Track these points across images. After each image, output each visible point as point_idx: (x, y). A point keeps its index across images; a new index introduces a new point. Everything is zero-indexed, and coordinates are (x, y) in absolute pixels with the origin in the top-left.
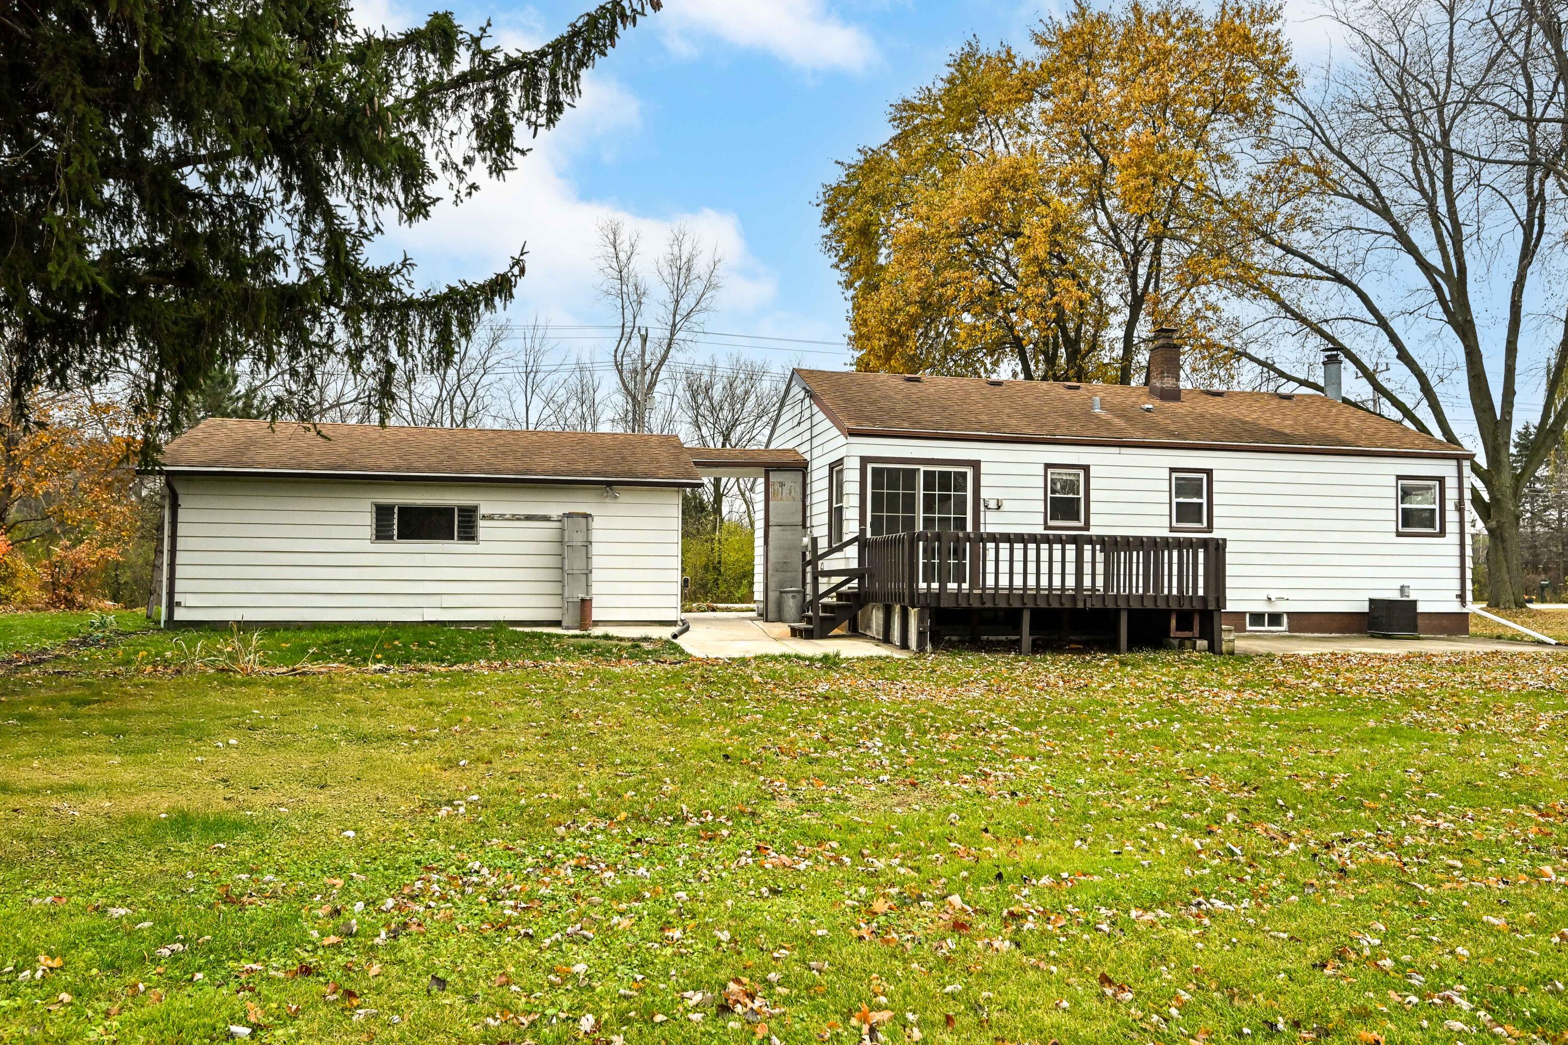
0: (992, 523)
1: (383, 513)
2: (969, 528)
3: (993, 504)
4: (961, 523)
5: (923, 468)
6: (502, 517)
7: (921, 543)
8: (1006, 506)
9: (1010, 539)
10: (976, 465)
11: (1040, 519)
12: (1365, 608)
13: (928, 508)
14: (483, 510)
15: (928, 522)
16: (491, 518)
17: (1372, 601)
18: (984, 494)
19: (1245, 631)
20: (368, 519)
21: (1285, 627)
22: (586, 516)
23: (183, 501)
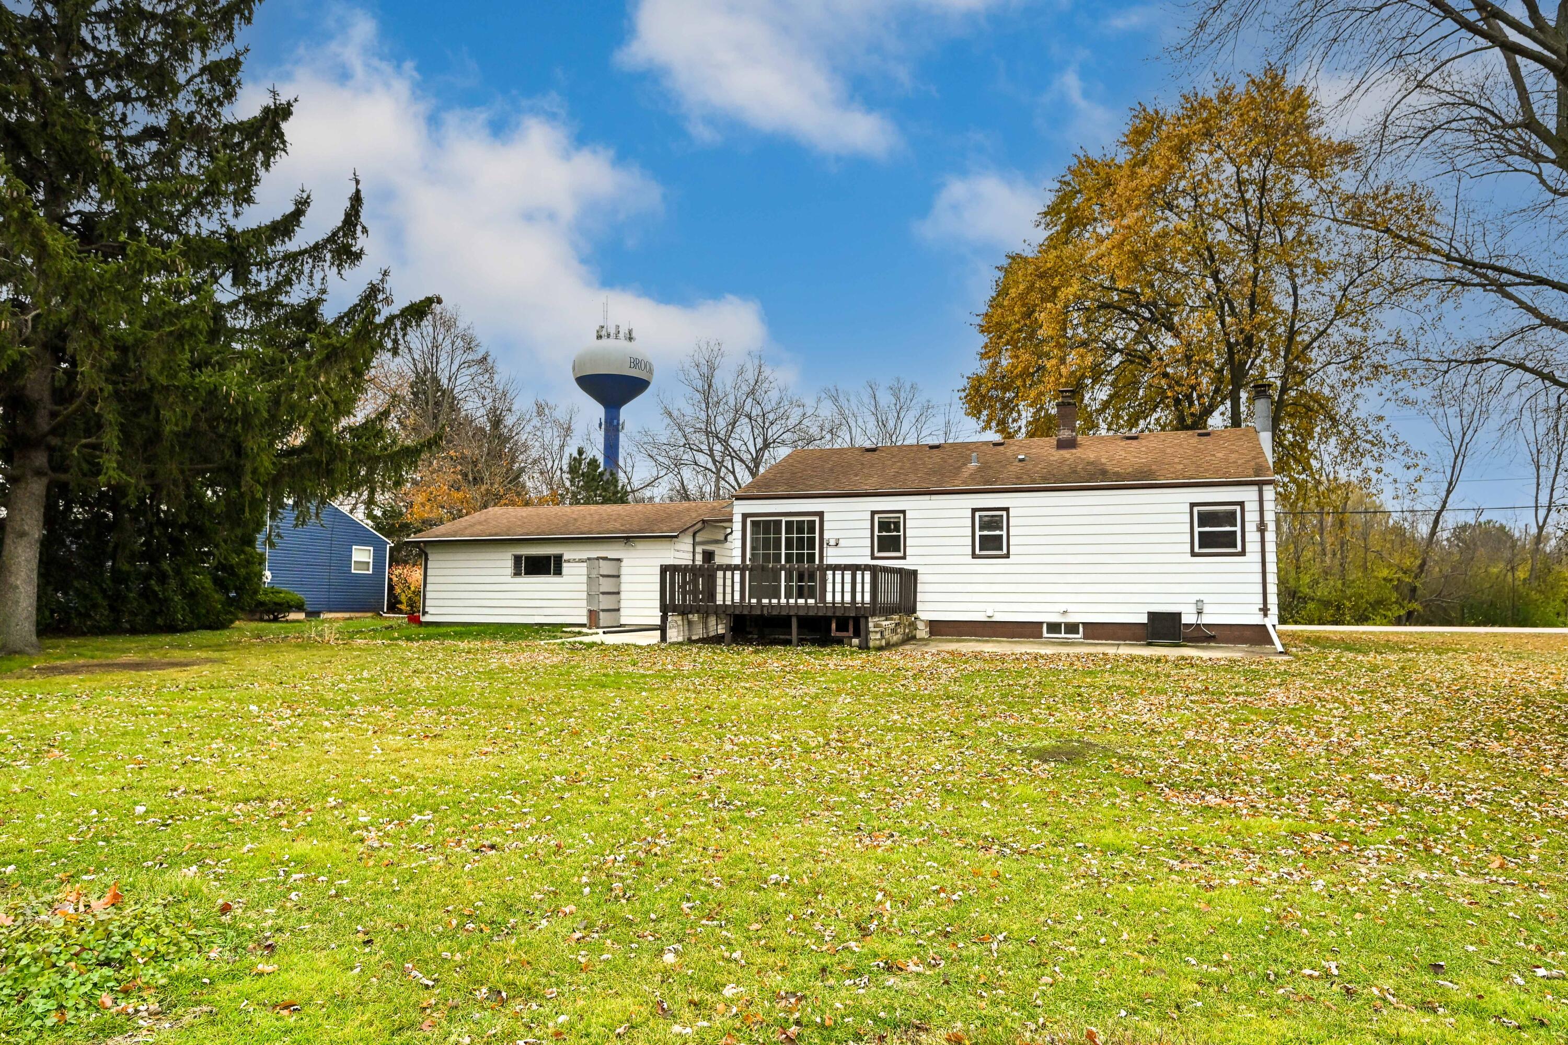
0: (832, 557)
1: (517, 559)
2: (817, 562)
3: (832, 542)
4: (811, 557)
5: (784, 519)
6: (574, 561)
7: (783, 573)
8: (841, 542)
9: (844, 568)
10: (821, 514)
11: (868, 551)
12: (1144, 619)
13: (789, 546)
14: (565, 557)
15: (789, 558)
16: (569, 561)
17: (1150, 614)
18: (826, 535)
19: (1041, 636)
20: (510, 563)
21: (1081, 635)
22: (619, 560)
23: (430, 557)
